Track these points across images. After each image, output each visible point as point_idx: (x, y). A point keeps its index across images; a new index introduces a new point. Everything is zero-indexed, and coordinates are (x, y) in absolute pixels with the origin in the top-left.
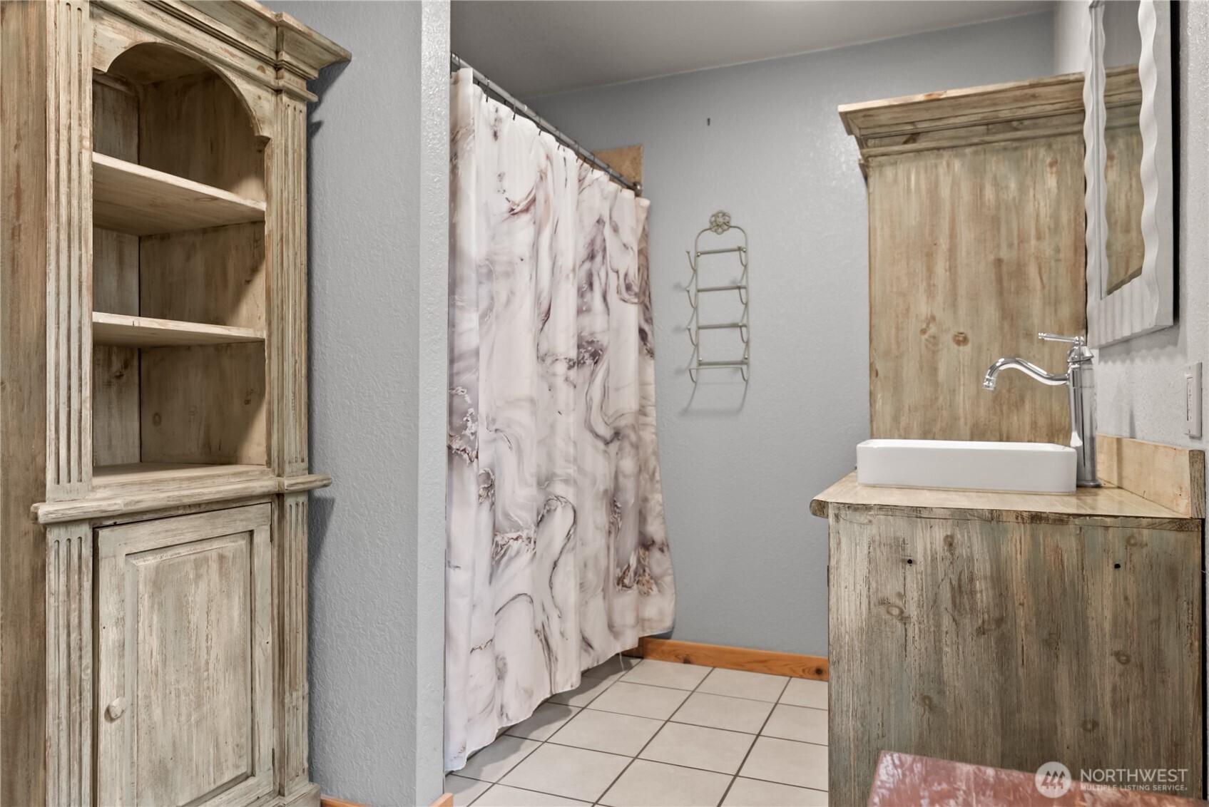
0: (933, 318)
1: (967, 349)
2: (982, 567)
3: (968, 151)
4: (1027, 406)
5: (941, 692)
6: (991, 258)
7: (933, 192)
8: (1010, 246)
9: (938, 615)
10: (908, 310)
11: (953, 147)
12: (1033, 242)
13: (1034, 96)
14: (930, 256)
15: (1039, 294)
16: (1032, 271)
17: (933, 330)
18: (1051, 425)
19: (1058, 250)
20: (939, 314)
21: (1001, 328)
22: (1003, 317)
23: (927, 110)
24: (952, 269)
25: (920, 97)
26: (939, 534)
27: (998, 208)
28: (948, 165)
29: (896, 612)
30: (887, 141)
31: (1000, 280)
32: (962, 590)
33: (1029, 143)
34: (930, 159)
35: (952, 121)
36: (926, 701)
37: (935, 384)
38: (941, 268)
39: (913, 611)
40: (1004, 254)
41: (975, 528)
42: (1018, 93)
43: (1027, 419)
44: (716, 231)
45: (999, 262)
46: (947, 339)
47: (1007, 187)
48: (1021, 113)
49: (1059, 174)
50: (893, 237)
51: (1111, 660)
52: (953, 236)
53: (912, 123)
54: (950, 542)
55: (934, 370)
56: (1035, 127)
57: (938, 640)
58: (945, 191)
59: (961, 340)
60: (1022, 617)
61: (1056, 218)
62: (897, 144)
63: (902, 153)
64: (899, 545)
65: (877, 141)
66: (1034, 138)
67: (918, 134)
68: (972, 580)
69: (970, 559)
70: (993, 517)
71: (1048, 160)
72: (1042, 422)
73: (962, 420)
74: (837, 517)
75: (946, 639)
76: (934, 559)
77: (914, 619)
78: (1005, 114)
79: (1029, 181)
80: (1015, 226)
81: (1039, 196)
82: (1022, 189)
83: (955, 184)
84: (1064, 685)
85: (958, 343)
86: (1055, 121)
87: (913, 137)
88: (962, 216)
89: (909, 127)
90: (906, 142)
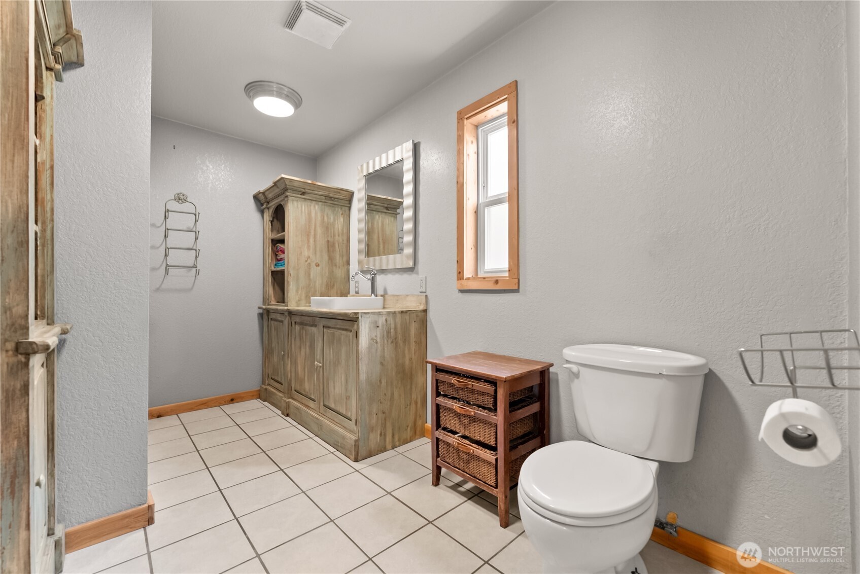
0: (309, 257)
1: (319, 268)
2: (393, 326)
3: (320, 203)
4: (335, 287)
5: (384, 360)
6: (326, 239)
7: (310, 214)
8: (331, 237)
9: (384, 340)
10: (301, 253)
11: (315, 201)
12: (337, 237)
13: (339, 193)
14: (308, 235)
15: (338, 253)
16: (337, 245)
17: (309, 261)
18: (341, 293)
19: (343, 241)
20: (311, 256)
21: (329, 262)
22: (329, 259)
23: (310, 186)
24: (315, 241)
25: (310, 182)
26: (384, 318)
27: (328, 224)
28: (314, 206)
29: (375, 341)
30: (295, 192)
31: (328, 247)
32: (389, 332)
33: (336, 206)
34: (309, 203)
35: (316, 192)
36: (382, 364)
37: (310, 279)
38: (312, 240)
39: (379, 340)
40: (329, 239)
41: (391, 315)
42: (336, 190)
43: (335, 291)
44: (178, 202)
45: (328, 241)
46: (313, 265)
47: (330, 218)
48: (335, 196)
49: (344, 218)
50: (296, 227)
51: (414, 343)
52: (315, 230)
53: (304, 189)
54: (386, 320)
55: (309, 275)
56: (338, 202)
57: (384, 347)
58: (313, 215)
59: (318, 265)
60: (400, 336)
61: (343, 230)
62: (298, 194)
63: (300, 198)
64: (376, 322)
65: (292, 191)
66: (338, 205)
67: (305, 193)
68: (390, 329)
69: (390, 324)
70: (394, 313)
71: (341, 213)
72: (339, 292)
73: (317, 292)
74: (361, 316)
75: (385, 346)
76: (383, 325)
77: (379, 342)
78: (331, 195)
79: (336, 217)
80: (332, 231)
81: (339, 223)
82: (334, 220)
83: (316, 214)
84: (406, 351)
85: (317, 266)
86: (343, 201)
87: (303, 194)
88: (318, 225)
89: (303, 190)
90: (301, 194)
